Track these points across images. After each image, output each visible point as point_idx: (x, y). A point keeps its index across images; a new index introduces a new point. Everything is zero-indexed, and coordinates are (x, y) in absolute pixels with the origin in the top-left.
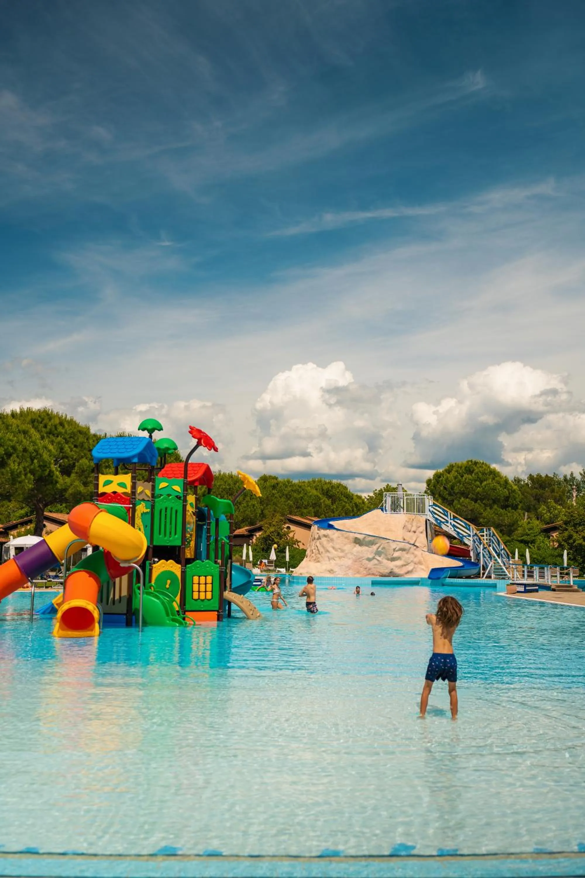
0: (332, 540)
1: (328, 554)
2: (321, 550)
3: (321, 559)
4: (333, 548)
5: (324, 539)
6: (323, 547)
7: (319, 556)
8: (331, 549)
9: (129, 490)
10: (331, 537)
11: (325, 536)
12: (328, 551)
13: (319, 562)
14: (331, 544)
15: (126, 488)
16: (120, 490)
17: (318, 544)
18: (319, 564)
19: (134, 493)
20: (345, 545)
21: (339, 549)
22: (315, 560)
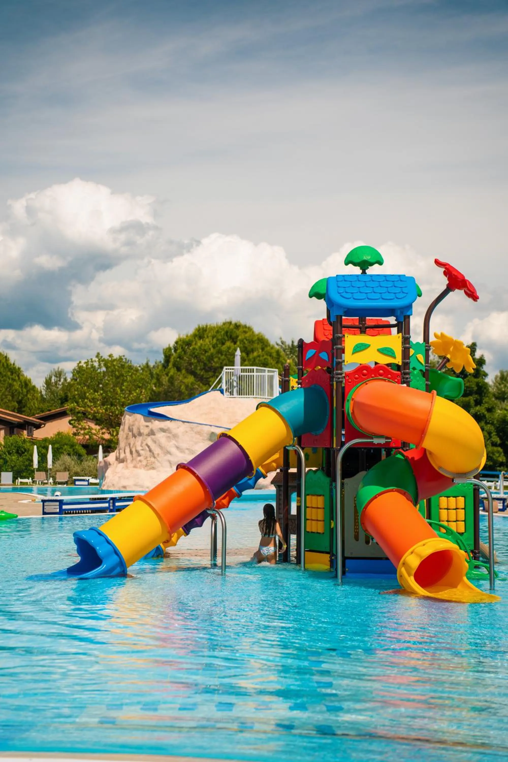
0: (175, 436)
1: (168, 457)
2: (156, 450)
3: (157, 464)
4: (178, 448)
5: (160, 436)
6: (160, 446)
7: (153, 459)
8: (173, 450)
9: (399, 360)
10: (174, 431)
11: (163, 430)
12: (169, 453)
13: (153, 468)
14: (174, 442)
15: (395, 358)
16: (384, 360)
17: (150, 442)
18: (152, 471)
19: (406, 365)
20: (196, 443)
21: (187, 449)
22: (146, 466)
